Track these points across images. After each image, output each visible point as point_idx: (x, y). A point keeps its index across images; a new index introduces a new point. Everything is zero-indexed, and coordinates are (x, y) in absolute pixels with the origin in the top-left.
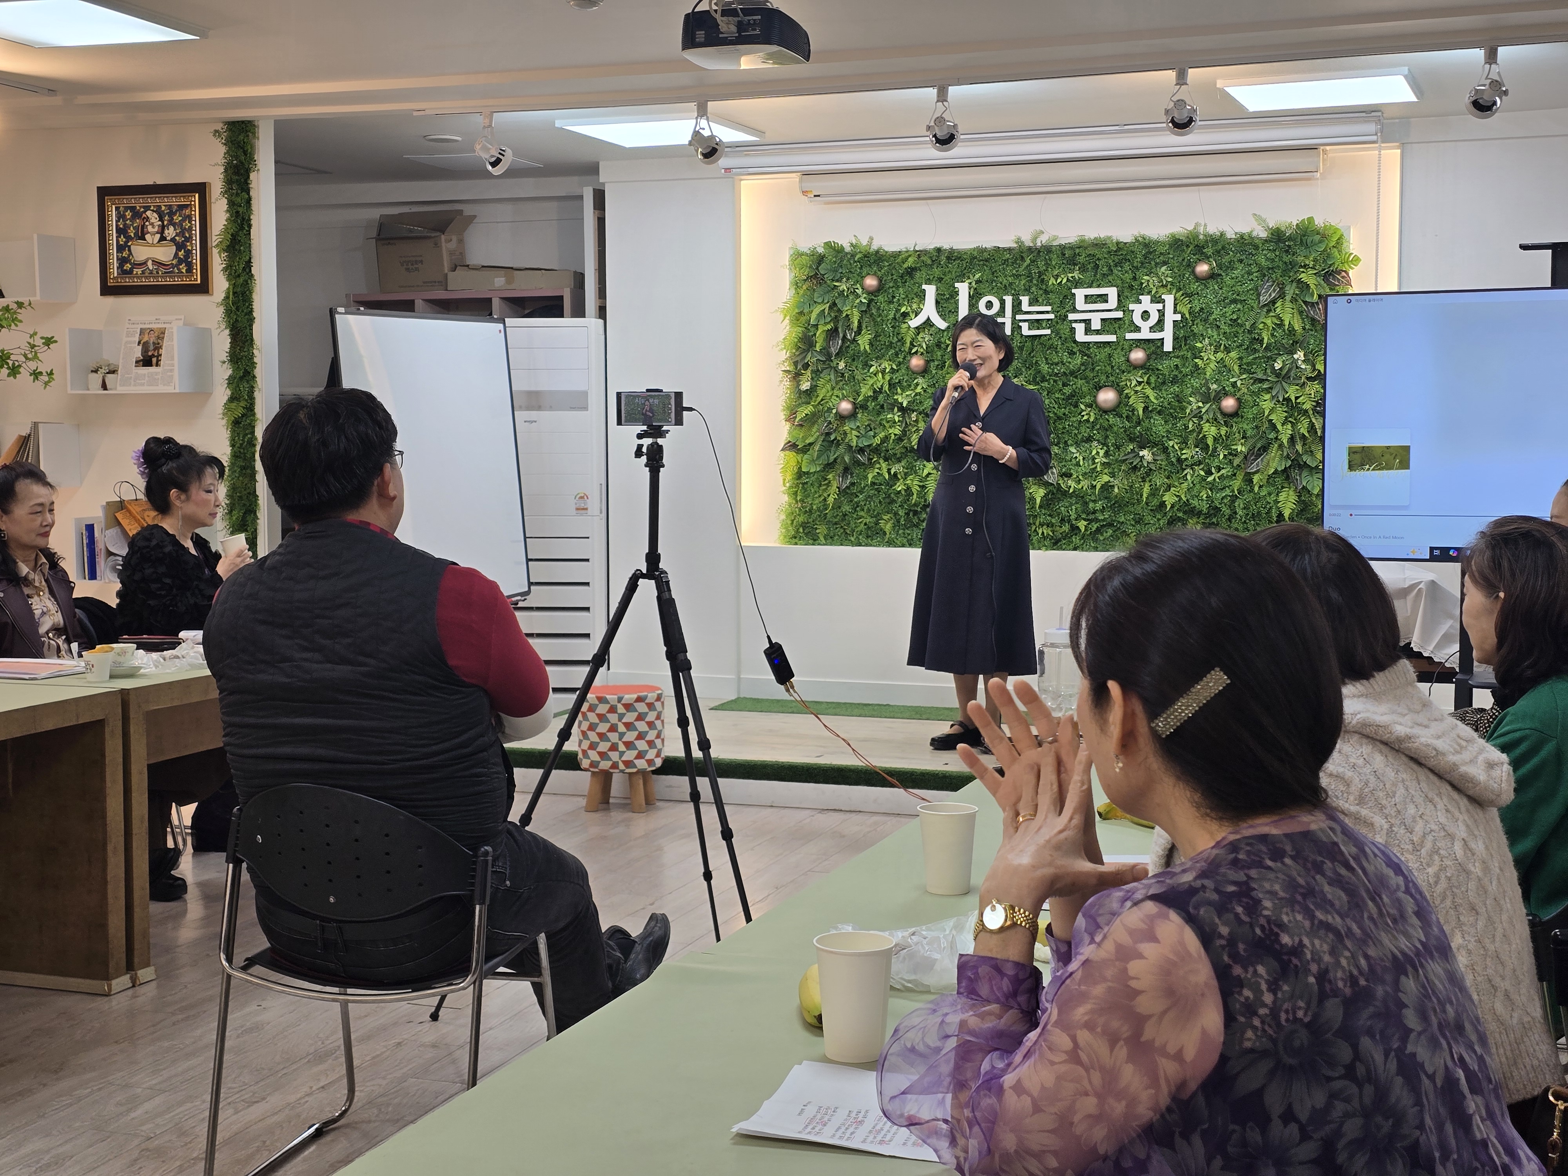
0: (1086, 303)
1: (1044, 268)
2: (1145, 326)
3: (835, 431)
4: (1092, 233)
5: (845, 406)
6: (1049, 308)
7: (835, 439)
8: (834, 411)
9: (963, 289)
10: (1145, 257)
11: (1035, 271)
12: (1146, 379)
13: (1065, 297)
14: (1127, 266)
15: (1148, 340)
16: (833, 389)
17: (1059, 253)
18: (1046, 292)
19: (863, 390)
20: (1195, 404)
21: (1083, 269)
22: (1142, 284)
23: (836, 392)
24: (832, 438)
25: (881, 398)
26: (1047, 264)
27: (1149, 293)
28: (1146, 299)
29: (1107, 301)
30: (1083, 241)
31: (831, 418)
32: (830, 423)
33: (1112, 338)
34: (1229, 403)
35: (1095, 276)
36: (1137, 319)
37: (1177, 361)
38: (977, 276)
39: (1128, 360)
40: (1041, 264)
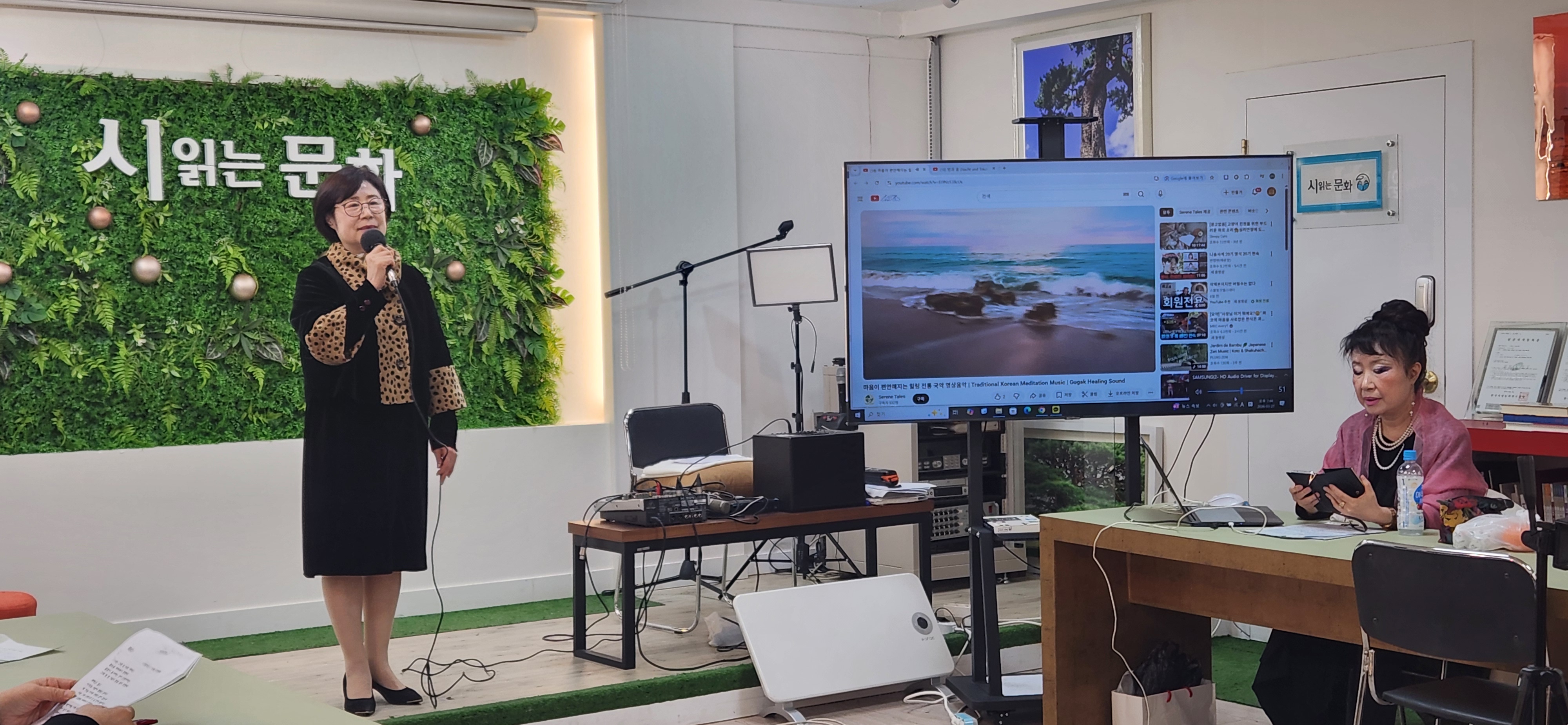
0: (298, 152)
6: (257, 157)
9: (153, 127)
11: (237, 112)
13: (274, 145)
17: (265, 93)
18: (253, 138)
21: (292, 114)
25: (49, 261)
27: (367, 145)
29: (322, 153)
30: (289, 82)
34: (455, 269)
35: (307, 122)
38: (167, 112)
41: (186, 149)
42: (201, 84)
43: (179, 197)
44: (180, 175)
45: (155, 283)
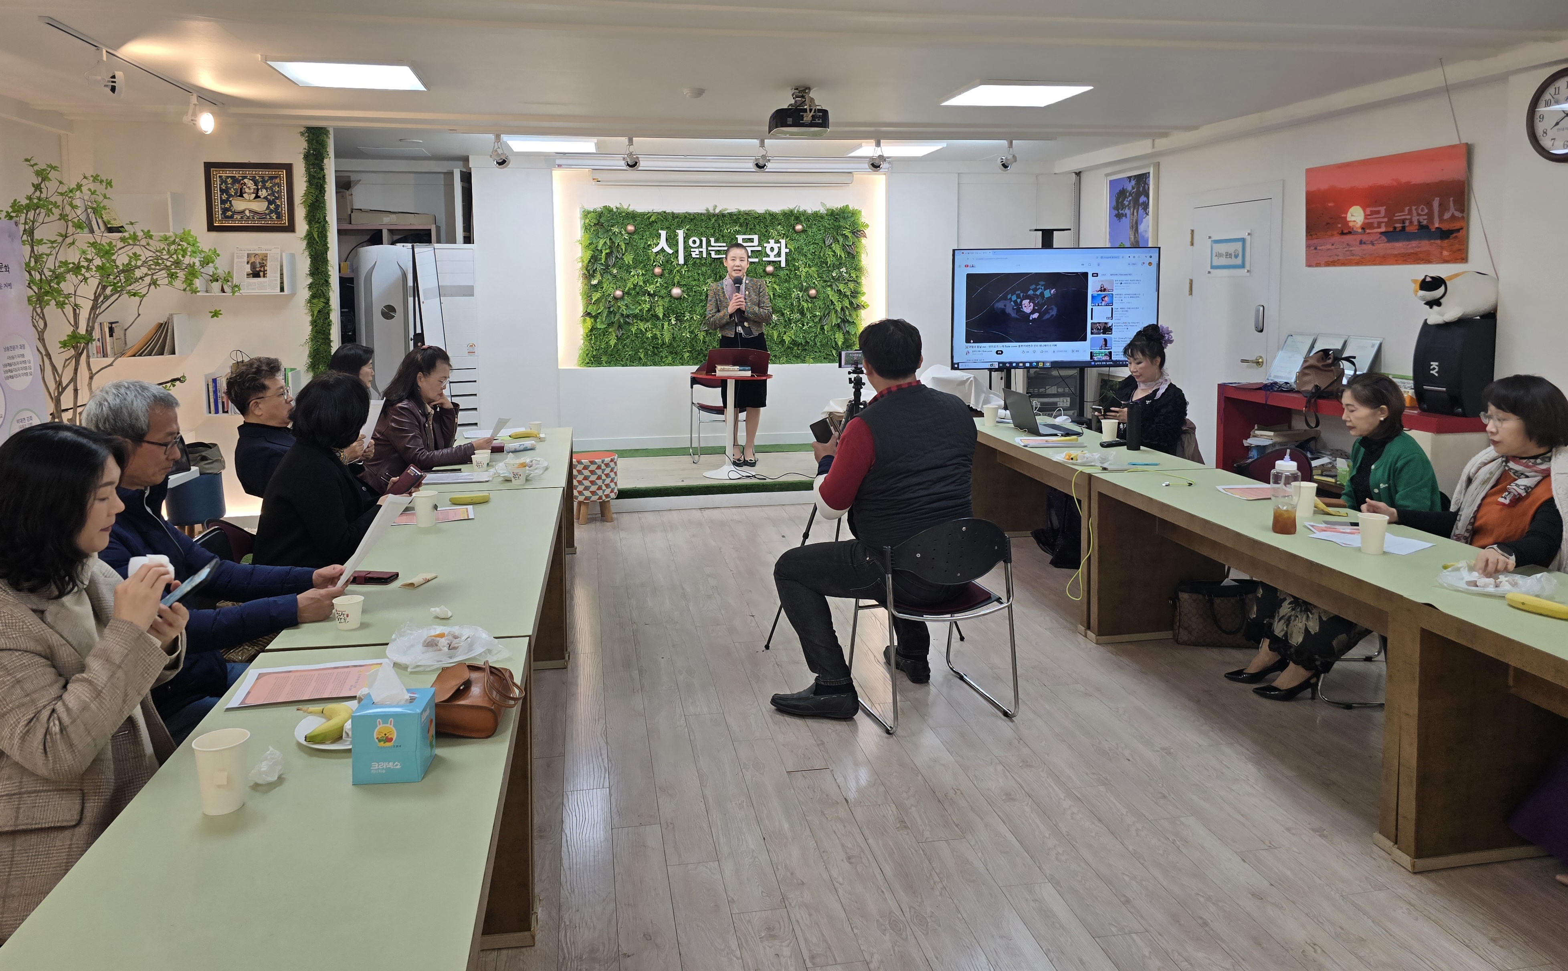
1: (721, 224)
2: (772, 255)
3: (613, 306)
4: (744, 208)
5: (619, 293)
6: (725, 244)
7: (613, 310)
8: (612, 296)
9: (681, 234)
10: (771, 221)
11: (716, 225)
14: (762, 225)
15: (773, 262)
16: (611, 284)
17: (728, 217)
18: (723, 236)
19: (628, 285)
20: (796, 293)
21: (741, 226)
22: (769, 234)
24: (611, 310)
25: (637, 289)
26: (723, 222)
27: (773, 238)
28: (772, 241)
30: (740, 212)
31: (611, 299)
32: (610, 302)
33: (756, 260)
34: (813, 292)
35: (747, 228)
36: (768, 251)
37: (787, 272)
38: (687, 227)
39: (764, 271)
40: (720, 222)
41: (694, 242)
42: (701, 214)
43: (691, 262)
44: (691, 253)
45: (680, 298)
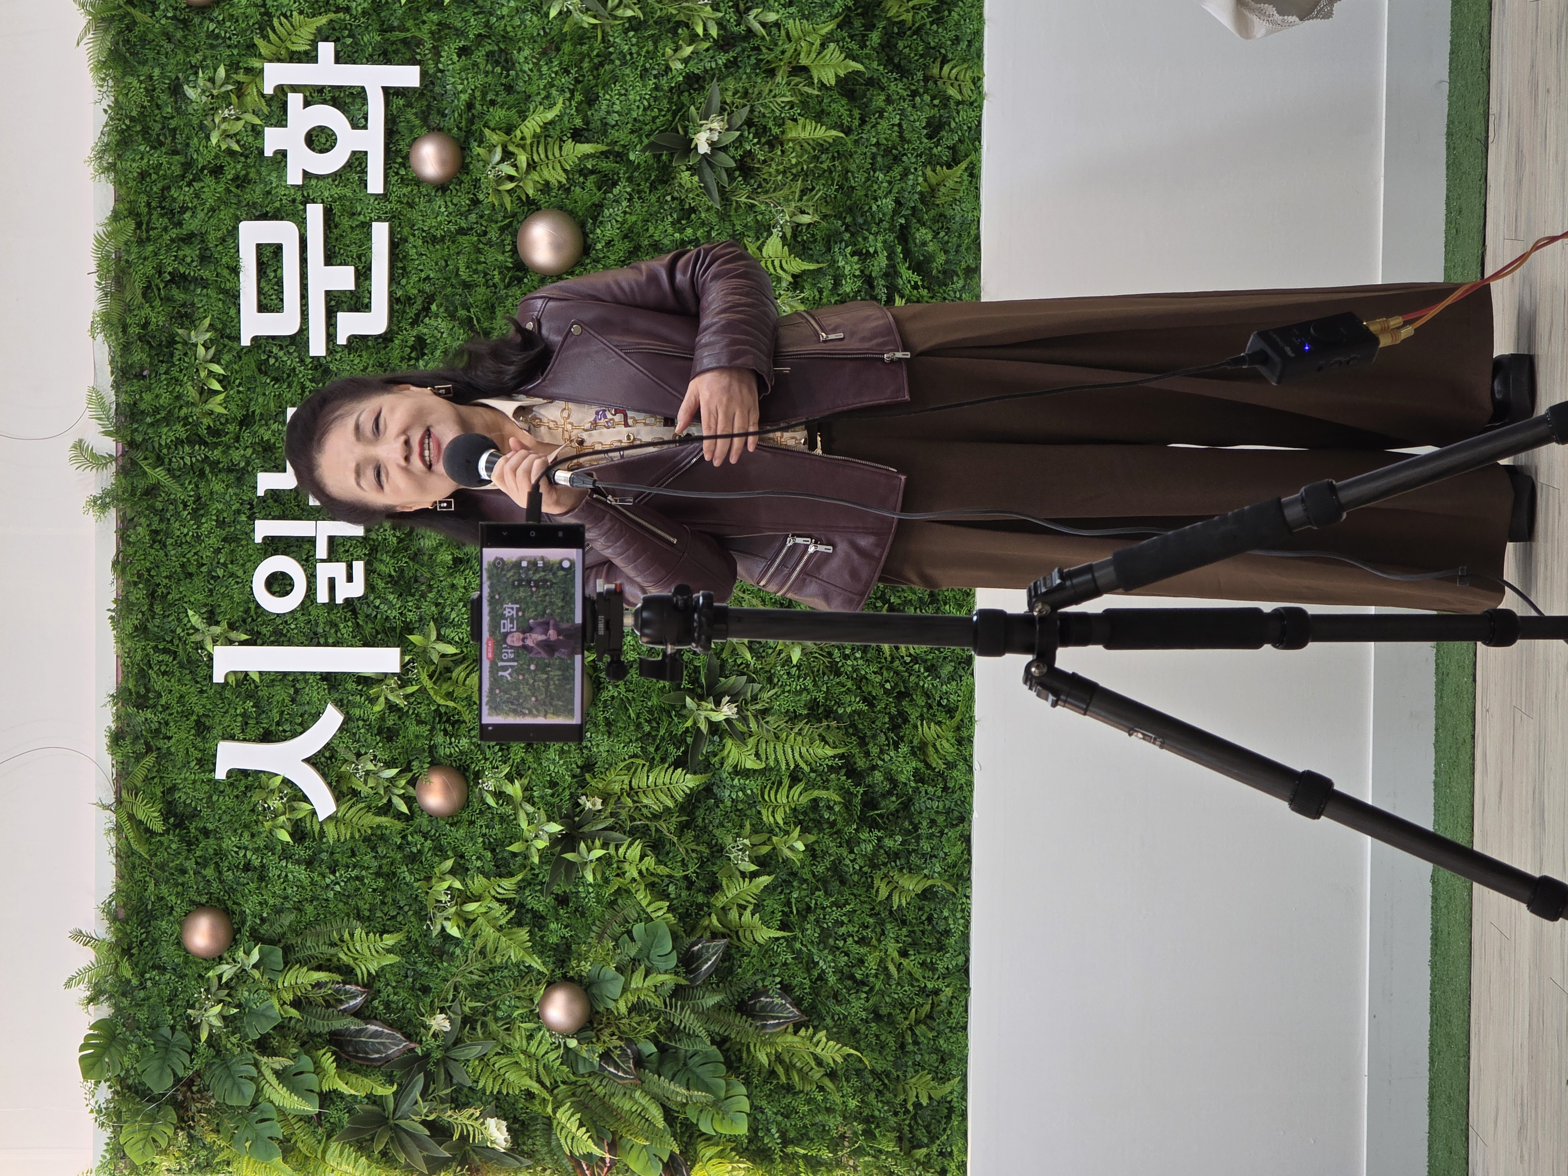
0: (279, 309)
1: (178, 427)
2: (349, 141)
3: (630, 1042)
5: (559, 1009)
7: (654, 1039)
8: (573, 1043)
9: (232, 660)
10: (157, 144)
11: (186, 456)
12: (495, 138)
13: (262, 368)
14: (182, 195)
15: (390, 133)
16: (506, 1050)
17: (137, 385)
19: (515, 954)
21: (186, 320)
22: (230, 152)
23: (518, 1041)
24: (650, 1048)
26: (168, 420)
27: (257, 132)
28: (273, 140)
29: (278, 249)
31: (591, 1054)
32: (606, 1056)
33: (380, 232)
35: (204, 283)
36: (330, 163)
37: (449, 51)
38: (195, 619)
40: (167, 435)
41: (278, 584)
42: (123, 536)
44: (339, 600)
